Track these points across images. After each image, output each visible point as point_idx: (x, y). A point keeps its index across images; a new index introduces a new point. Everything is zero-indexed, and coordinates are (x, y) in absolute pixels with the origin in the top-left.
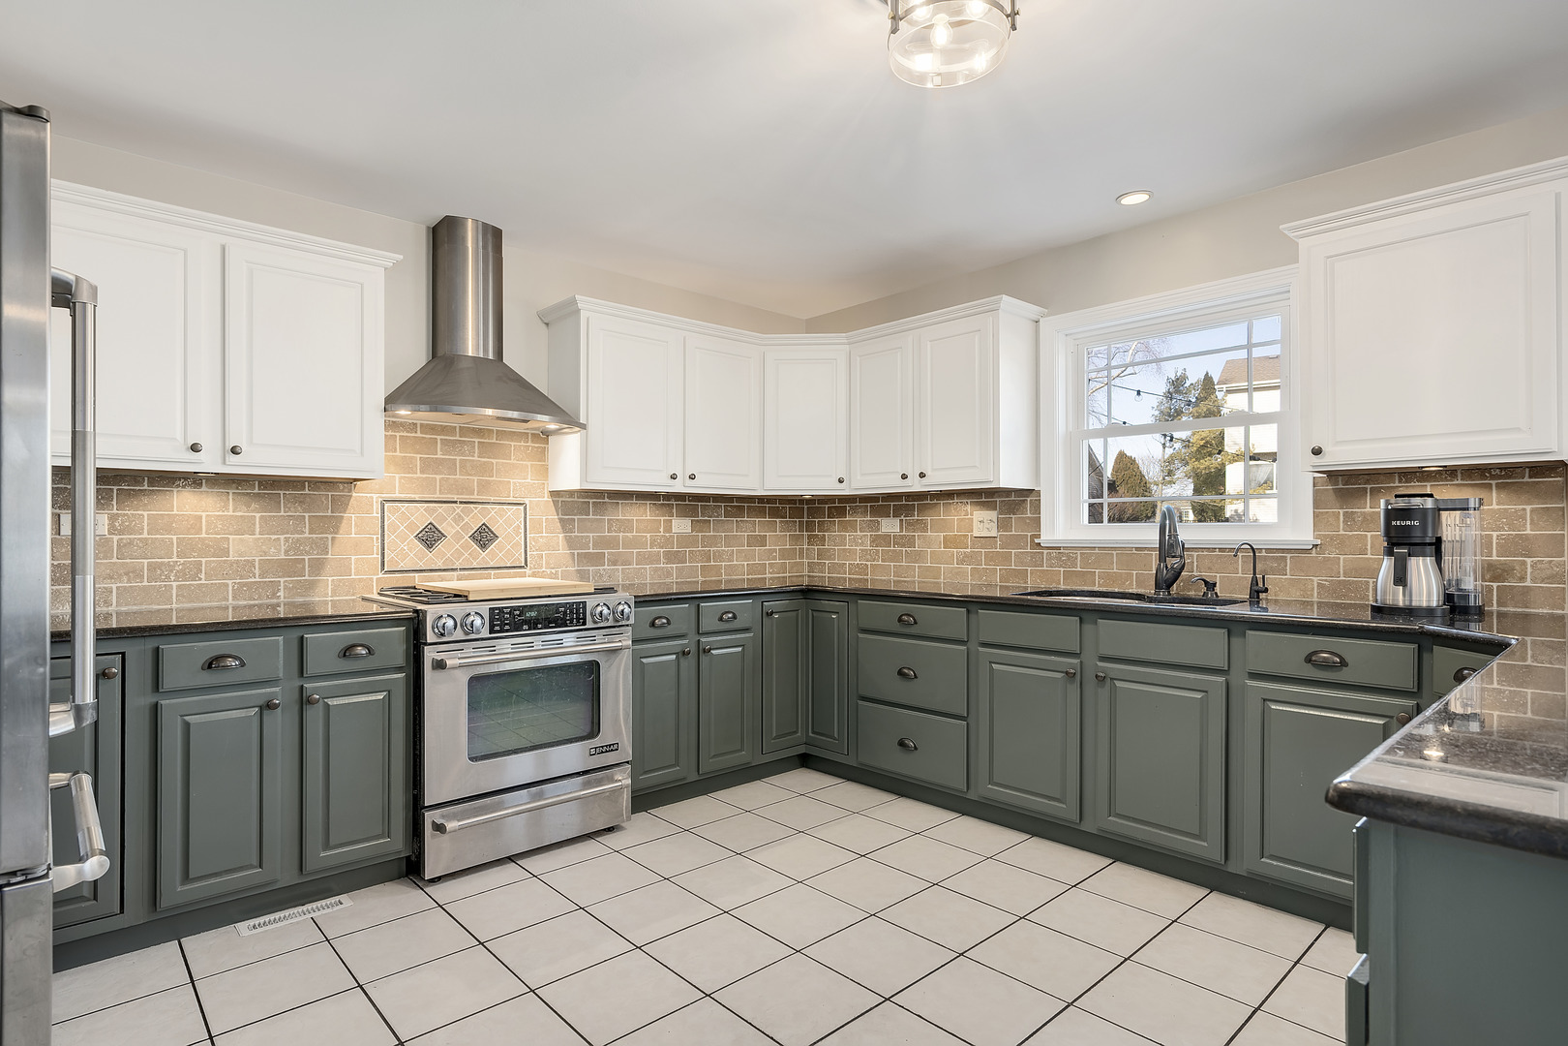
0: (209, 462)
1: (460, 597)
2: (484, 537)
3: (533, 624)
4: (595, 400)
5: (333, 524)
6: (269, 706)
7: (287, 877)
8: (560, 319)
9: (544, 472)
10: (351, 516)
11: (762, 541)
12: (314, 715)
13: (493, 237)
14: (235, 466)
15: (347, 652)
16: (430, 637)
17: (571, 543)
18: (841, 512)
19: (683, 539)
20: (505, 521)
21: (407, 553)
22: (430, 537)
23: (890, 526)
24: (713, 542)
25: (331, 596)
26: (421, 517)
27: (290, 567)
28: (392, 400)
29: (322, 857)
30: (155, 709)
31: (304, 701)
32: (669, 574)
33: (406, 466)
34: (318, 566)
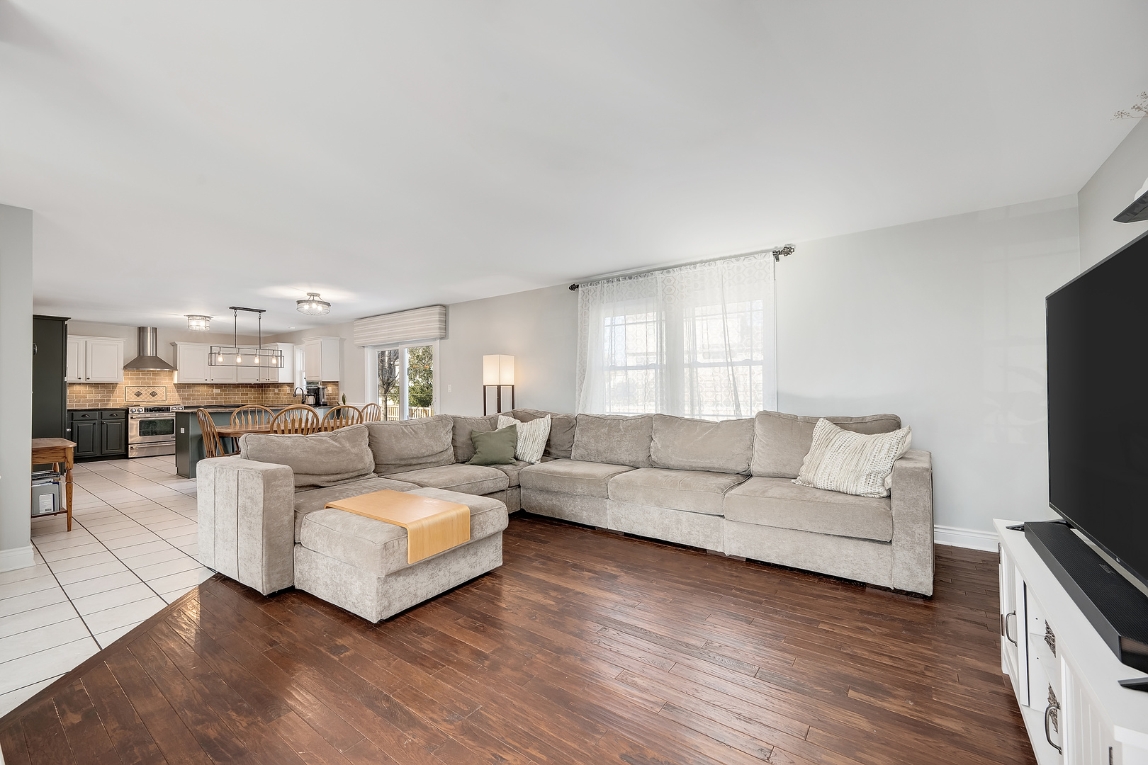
0: (82, 381)
1: (139, 406)
2: (153, 394)
3: (155, 411)
4: (180, 364)
5: (113, 392)
6: (95, 424)
7: (99, 455)
8: (174, 345)
9: (172, 379)
10: (117, 390)
11: (247, 394)
12: (104, 426)
13: (155, 330)
14: (88, 381)
15: (111, 415)
16: (130, 412)
17: (180, 395)
18: (269, 387)
19: (217, 394)
20: (158, 391)
21: (132, 398)
22: (138, 394)
23: (276, 391)
24: (228, 394)
25: (111, 405)
26: (136, 390)
27: (102, 401)
28: (125, 367)
29: (106, 452)
30: (72, 423)
31: (102, 423)
32: (212, 403)
33: (132, 379)
34: (108, 400)
